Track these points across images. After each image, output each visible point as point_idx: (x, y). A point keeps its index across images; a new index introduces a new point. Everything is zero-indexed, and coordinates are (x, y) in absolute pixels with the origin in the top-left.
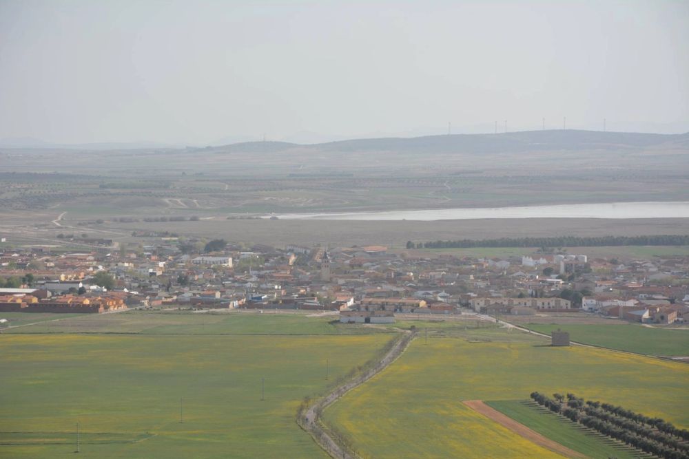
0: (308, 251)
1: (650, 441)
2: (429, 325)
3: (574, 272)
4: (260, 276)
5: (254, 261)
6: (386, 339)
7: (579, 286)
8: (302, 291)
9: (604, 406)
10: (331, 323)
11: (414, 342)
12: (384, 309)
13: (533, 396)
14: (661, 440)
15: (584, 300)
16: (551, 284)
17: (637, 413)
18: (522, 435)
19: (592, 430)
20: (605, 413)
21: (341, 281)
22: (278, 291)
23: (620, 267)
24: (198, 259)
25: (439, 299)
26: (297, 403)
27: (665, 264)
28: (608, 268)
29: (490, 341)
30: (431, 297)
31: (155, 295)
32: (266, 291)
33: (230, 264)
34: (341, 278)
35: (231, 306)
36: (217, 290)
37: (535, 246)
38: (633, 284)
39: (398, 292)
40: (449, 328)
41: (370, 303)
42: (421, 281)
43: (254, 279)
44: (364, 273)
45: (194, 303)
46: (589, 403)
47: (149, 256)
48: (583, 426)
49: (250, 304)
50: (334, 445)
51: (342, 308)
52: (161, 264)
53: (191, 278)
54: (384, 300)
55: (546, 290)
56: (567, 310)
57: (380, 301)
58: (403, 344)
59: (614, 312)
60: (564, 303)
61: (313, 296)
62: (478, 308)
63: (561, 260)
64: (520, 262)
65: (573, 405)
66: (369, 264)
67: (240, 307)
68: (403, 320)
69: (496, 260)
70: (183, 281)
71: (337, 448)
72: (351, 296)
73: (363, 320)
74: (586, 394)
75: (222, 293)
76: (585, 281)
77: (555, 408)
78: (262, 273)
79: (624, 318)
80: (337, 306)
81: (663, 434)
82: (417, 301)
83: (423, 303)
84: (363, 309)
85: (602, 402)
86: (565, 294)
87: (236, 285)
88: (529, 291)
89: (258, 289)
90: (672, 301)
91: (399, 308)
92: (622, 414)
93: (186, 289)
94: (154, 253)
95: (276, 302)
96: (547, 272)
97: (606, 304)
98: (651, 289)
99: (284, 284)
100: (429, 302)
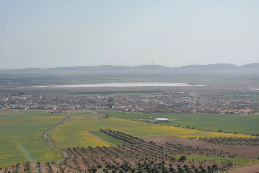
0: (45, 95)
1: (127, 140)
2: (75, 113)
3: (111, 100)
4: (33, 102)
5: (31, 97)
6: (65, 117)
7: (111, 103)
8: (44, 105)
9: (117, 132)
10: (51, 113)
11: (71, 117)
12: (64, 109)
13: (100, 130)
14: (130, 139)
15: (113, 107)
16: (105, 103)
17: (124, 133)
18: (98, 139)
19: (114, 138)
20: (117, 133)
21: (53, 103)
22: (37, 105)
23: (121, 98)
24: (17, 97)
25: (78, 107)
26: (42, 133)
27: (131, 97)
28: (118, 98)
29: (90, 117)
30: (76, 106)
31: (6, 106)
32: (34, 105)
33: (25, 98)
34: (53, 102)
35: (25, 109)
36: (22, 105)
37: (101, 93)
38: (124, 102)
39: (68, 105)
40: (80, 114)
41: (61, 108)
42: (73, 102)
43: (31, 102)
44: (59, 100)
45: (16, 108)
46: (113, 131)
47: (4, 97)
48: (112, 137)
49: (30, 109)
50: (51, 143)
51: (53, 109)
52: (7, 99)
53: (15, 102)
54: (64, 107)
55: (104, 104)
56: (109, 109)
57: (63, 107)
58: (69, 118)
59: (120, 109)
60: (108, 107)
61: (46, 106)
62: (87, 109)
63: (107, 97)
64: (98, 97)
65: (110, 132)
66: (60, 98)
67: (28, 109)
68: (69, 112)
69: (92, 97)
70: (13, 103)
71: (52, 144)
72: (56, 106)
73: (59, 112)
74: (113, 129)
75: (23, 106)
76: (113, 102)
77: (105, 133)
78: (33, 101)
79: (122, 111)
80: (52, 109)
81: (130, 138)
82: (72, 107)
83: (74, 108)
84: (59, 109)
85: (116, 131)
86: (108, 105)
87: (27, 104)
88: (100, 104)
89: (32, 105)
90: (133, 106)
91: (68, 109)
92: (121, 133)
93: (14, 105)
94: (5, 96)
95: (37, 108)
96: (104, 100)
97: (118, 107)
98: (128, 103)
99: (39, 103)
100: (75, 107)
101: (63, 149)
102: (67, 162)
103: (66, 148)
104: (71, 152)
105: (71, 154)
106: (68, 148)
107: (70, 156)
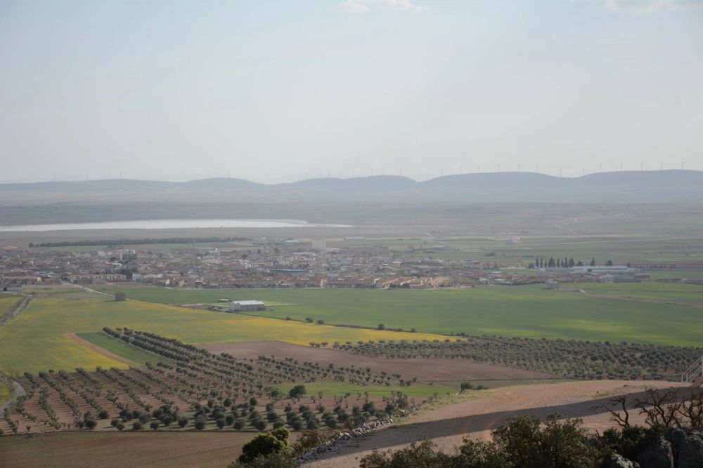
1: (169, 352)
2: (43, 291)
3: (128, 259)
6: (18, 299)
7: (131, 267)
9: (144, 334)
11: (34, 301)
12: (15, 283)
13: (104, 329)
14: (175, 350)
15: (134, 275)
16: (115, 266)
17: (162, 337)
18: (98, 352)
19: (137, 347)
20: (144, 337)
23: (154, 256)
25: (49, 276)
27: (178, 254)
28: (147, 256)
29: (79, 299)
30: (44, 275)
37: (106, 244)
38: (161, 265)
39: (24, 273)
40: (55, 293)
41: (7, 279)
42: (38, 266)
44: (3, 262)
46: (136, 332)
48: (132, 345)
54: (15, 277)
55: (112, 270)
56: (124, 281)
57: (13, 278)
58: (27, 303)
59: (150, 281)
60: (123, 277)
62: (72, 281)
63: (120, 253)
64: (97, 254)
65: (127, 334)
66: (5, 257)
68: (28, 288)
69: (83, 253)
73: (3, 289)
74: (134, 327)
76: (134, 264)
77: (117, 336)
79: (155, 285)
81: (176, 347)
82: (35, 278)
83: (39, 279)
84: (2, 283)
85: (143, 331)
86: (123, 272)
88: (102, 271)
90: (182, 274)
91: (25, 282)
92: (154, 337)
96: (113, 259)
97: (145, 277)
98: (170, 268)
100: (43, 278)
101: (14, 376)
102: (23, 407)
103: (22, 374)
104: (34, 383)
105: (33, 388)
106: (25, 374)
107: (31, 392)
